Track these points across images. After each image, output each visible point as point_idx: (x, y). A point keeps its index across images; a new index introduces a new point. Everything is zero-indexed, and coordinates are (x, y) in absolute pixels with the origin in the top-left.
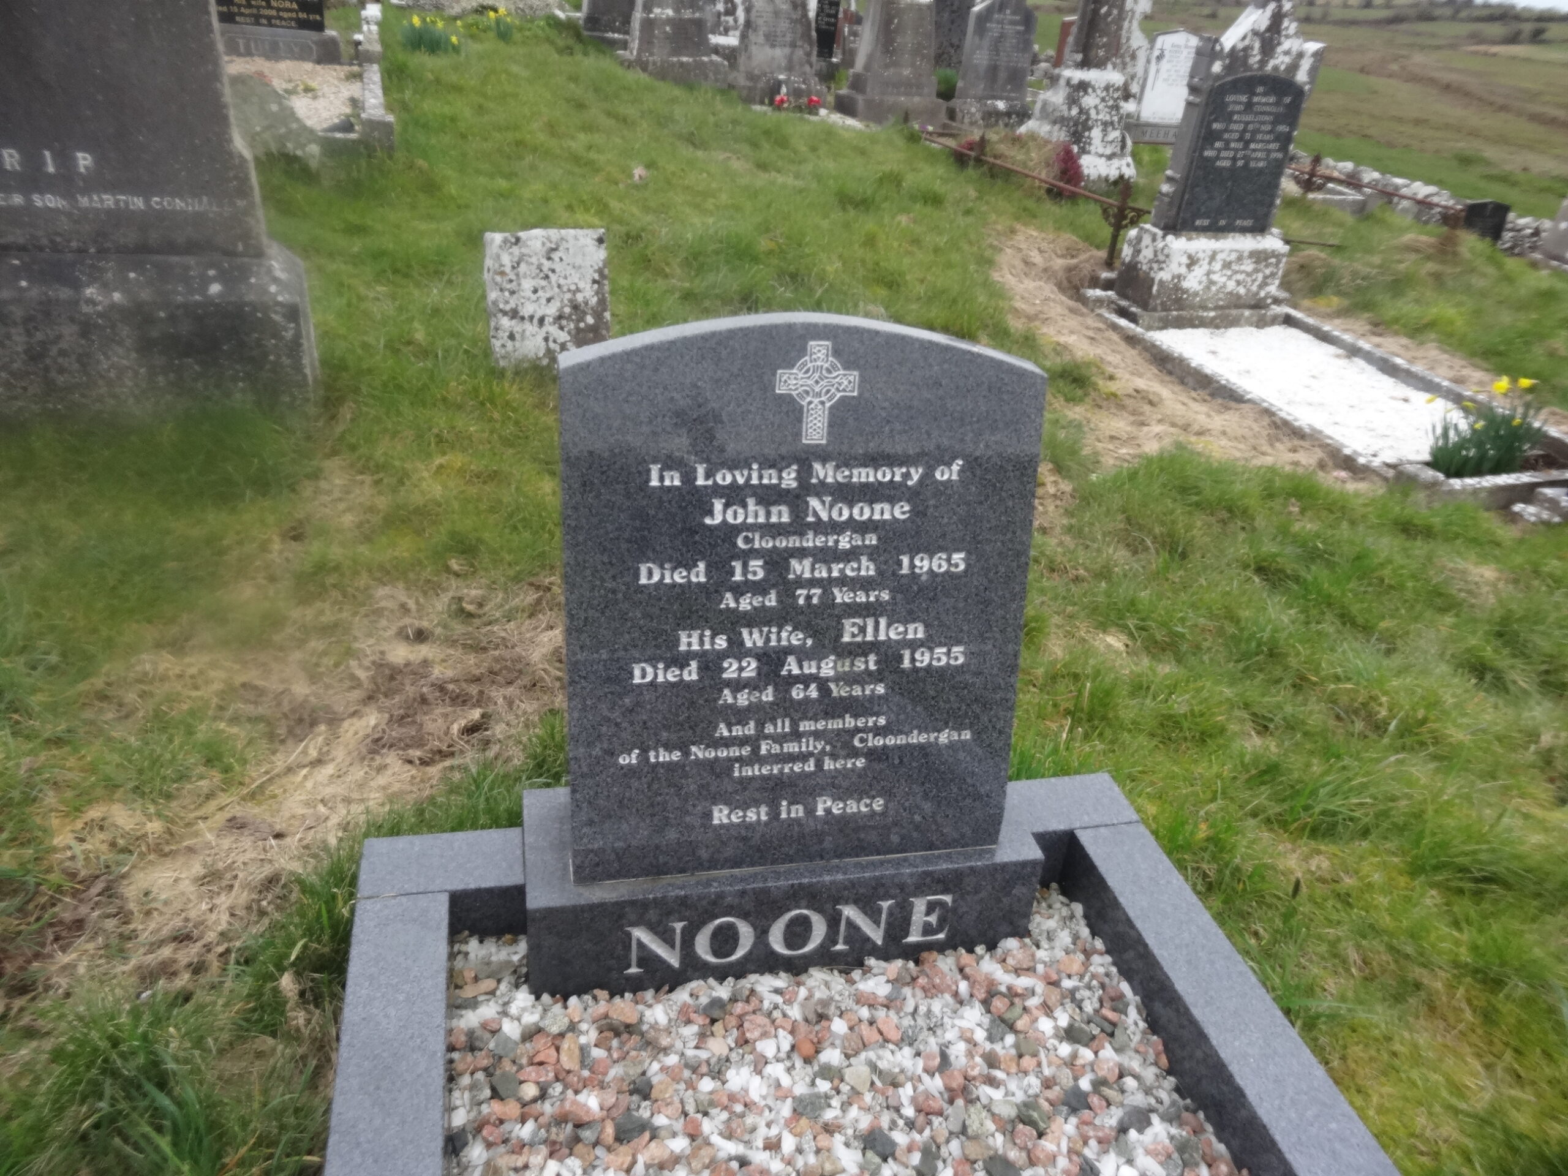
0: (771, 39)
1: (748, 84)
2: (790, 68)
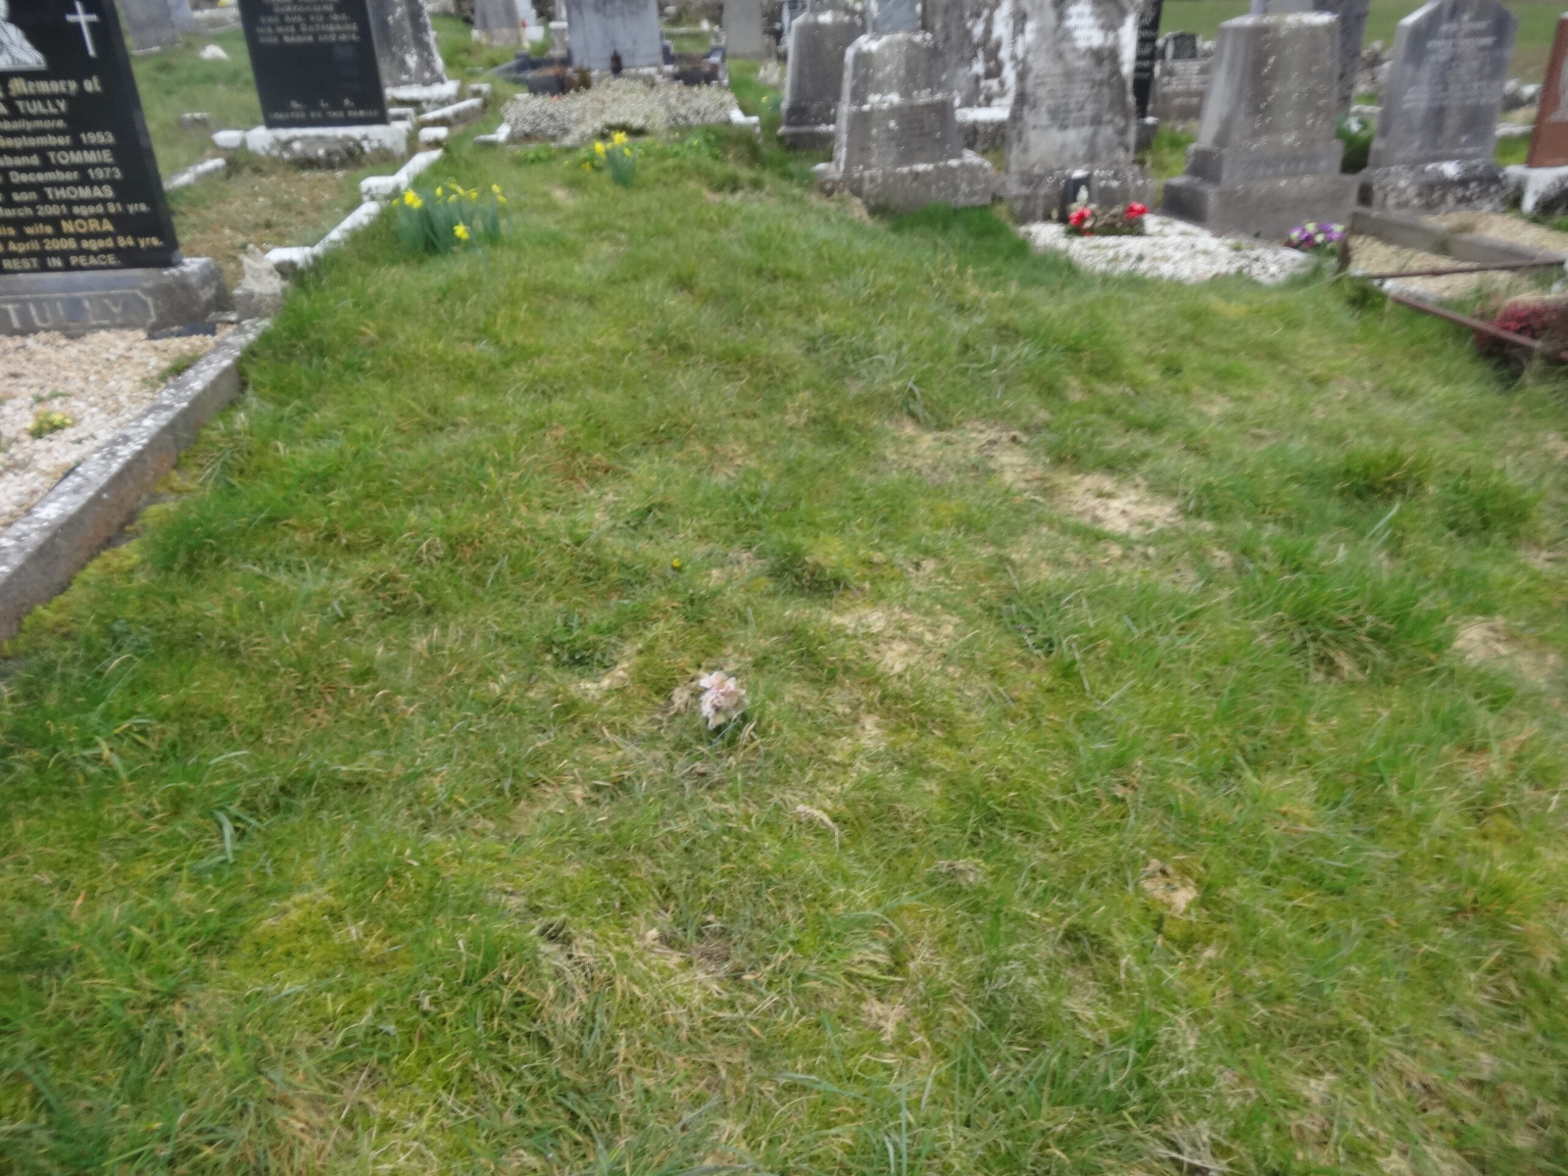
0: (1060, 118)
1: (1025, 191)
2: (1091, 157)
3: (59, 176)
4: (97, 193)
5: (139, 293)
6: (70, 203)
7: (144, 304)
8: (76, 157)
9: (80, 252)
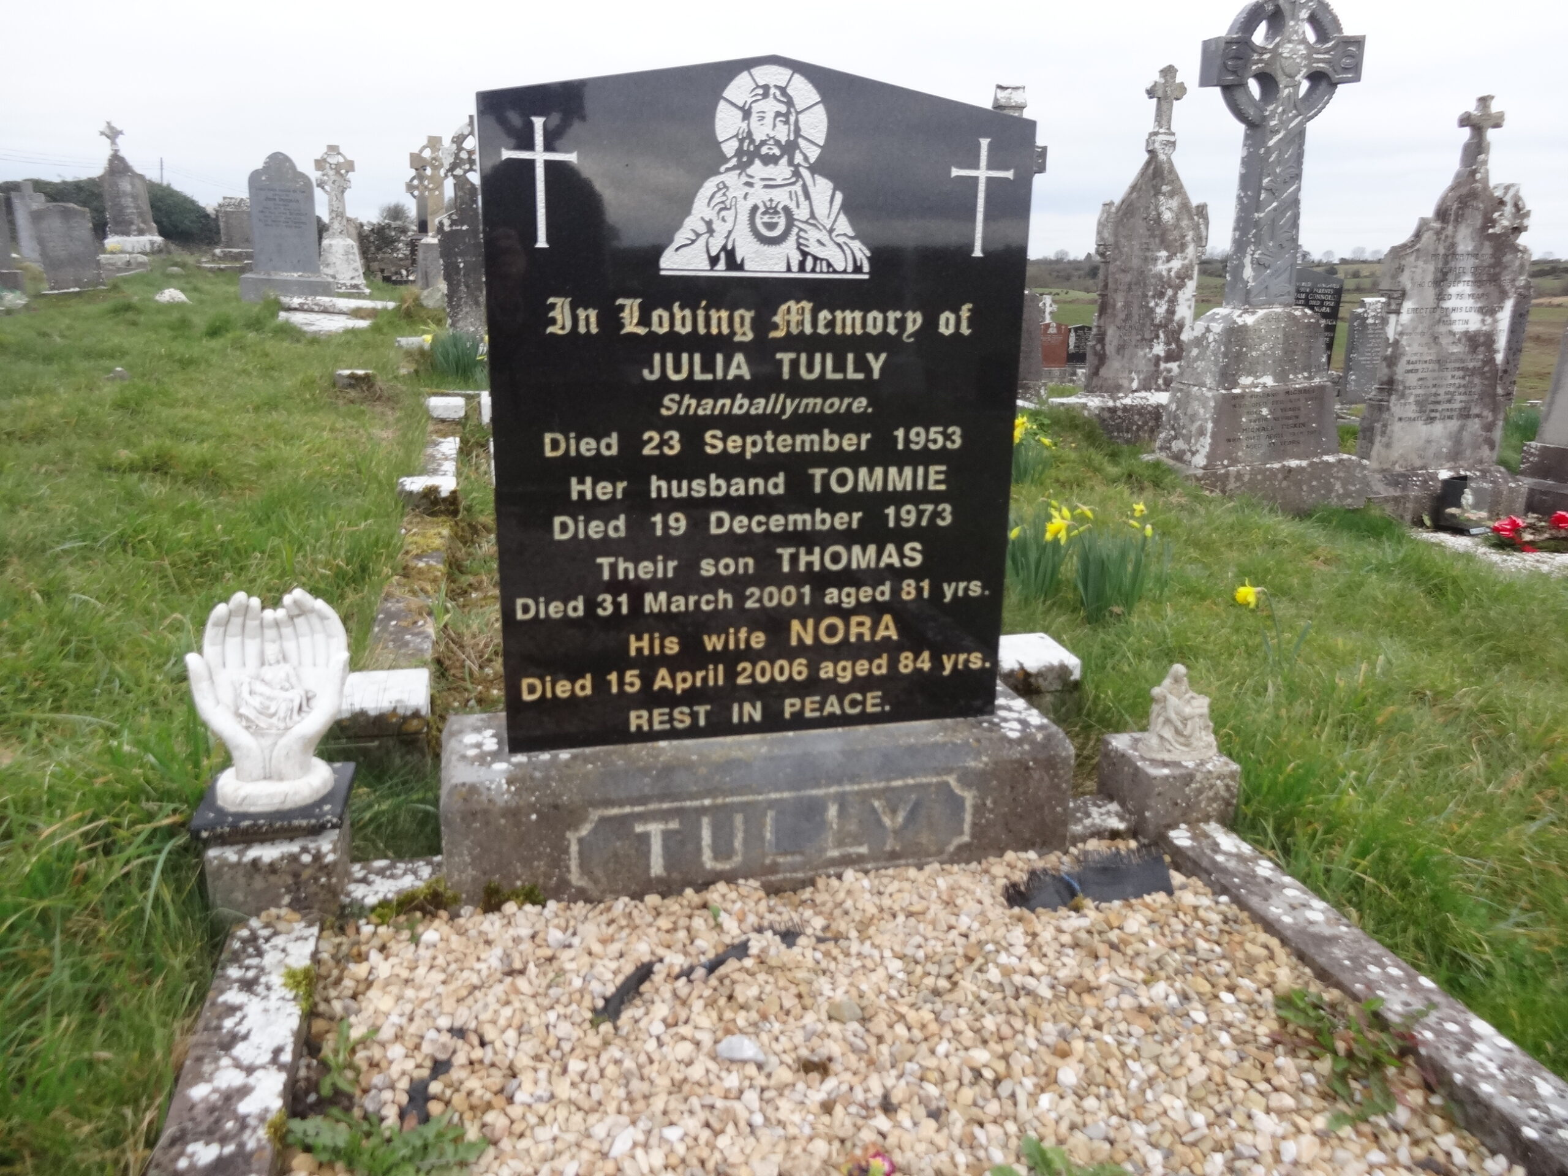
1: (1393, 492)
3: (821, 520)
4: (891, 557)
5: (952, 780)
6: (821, 580)
7: (957, 804)
8: (869, 480)
9: (813, 685)
